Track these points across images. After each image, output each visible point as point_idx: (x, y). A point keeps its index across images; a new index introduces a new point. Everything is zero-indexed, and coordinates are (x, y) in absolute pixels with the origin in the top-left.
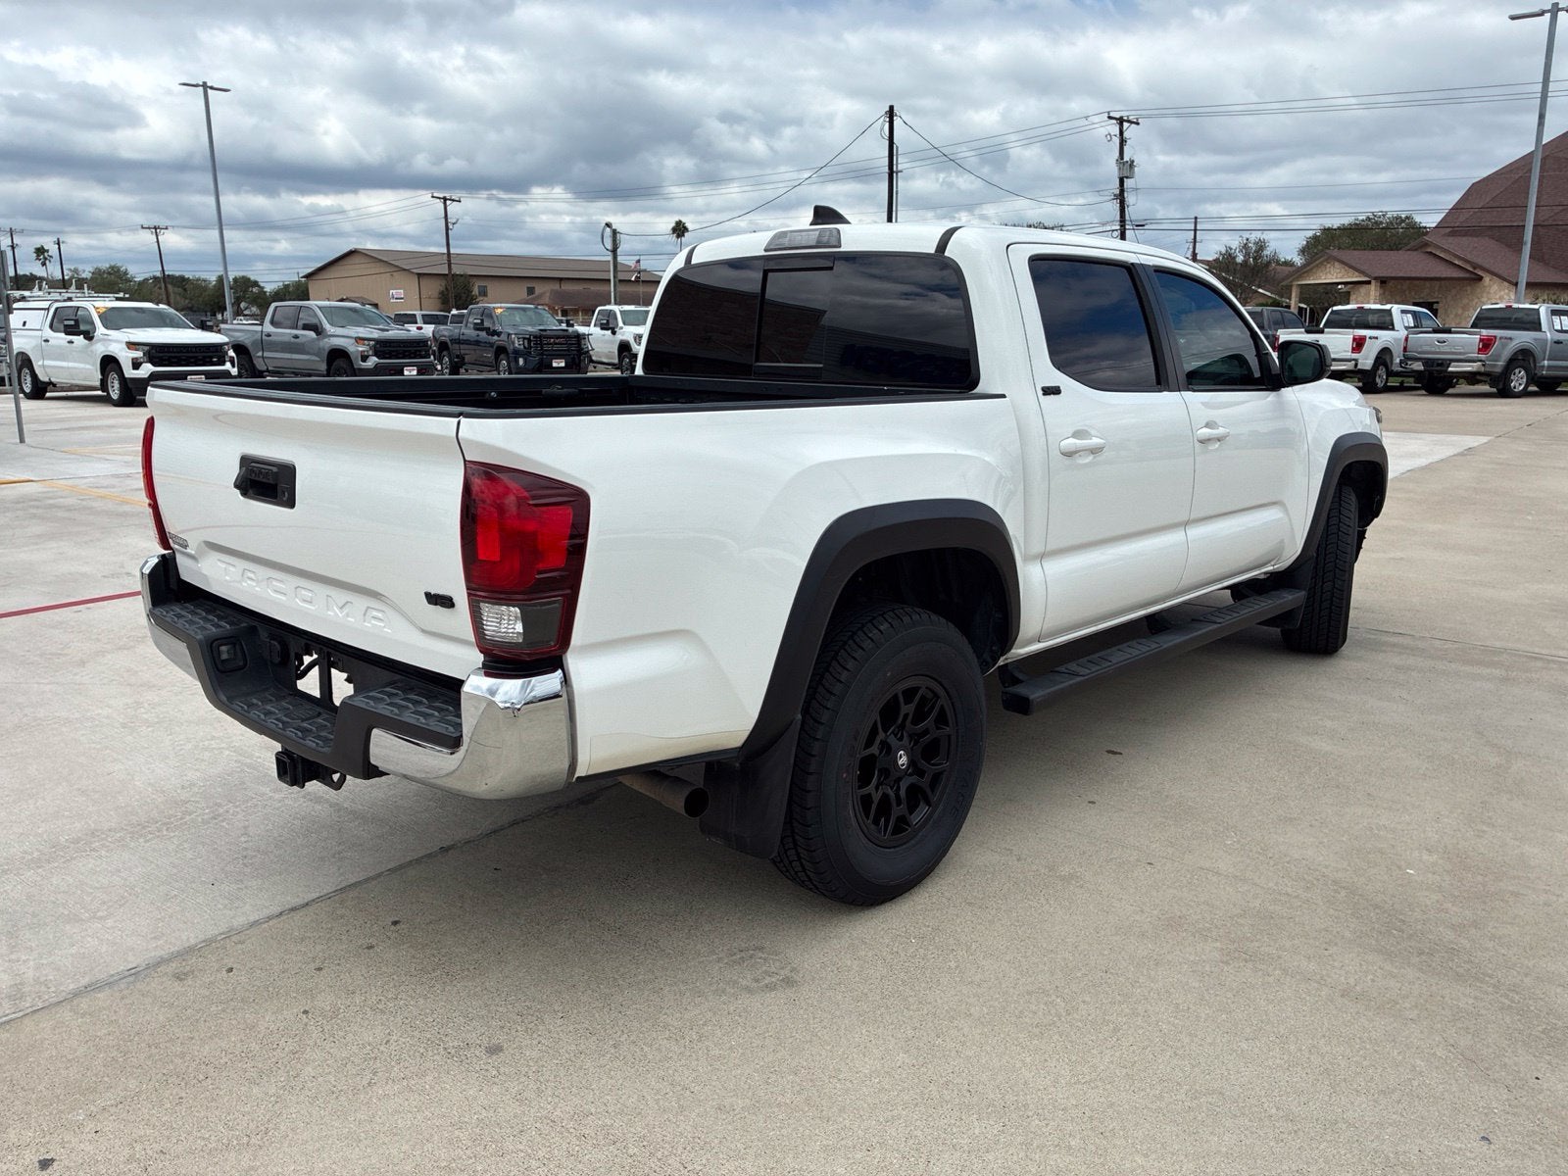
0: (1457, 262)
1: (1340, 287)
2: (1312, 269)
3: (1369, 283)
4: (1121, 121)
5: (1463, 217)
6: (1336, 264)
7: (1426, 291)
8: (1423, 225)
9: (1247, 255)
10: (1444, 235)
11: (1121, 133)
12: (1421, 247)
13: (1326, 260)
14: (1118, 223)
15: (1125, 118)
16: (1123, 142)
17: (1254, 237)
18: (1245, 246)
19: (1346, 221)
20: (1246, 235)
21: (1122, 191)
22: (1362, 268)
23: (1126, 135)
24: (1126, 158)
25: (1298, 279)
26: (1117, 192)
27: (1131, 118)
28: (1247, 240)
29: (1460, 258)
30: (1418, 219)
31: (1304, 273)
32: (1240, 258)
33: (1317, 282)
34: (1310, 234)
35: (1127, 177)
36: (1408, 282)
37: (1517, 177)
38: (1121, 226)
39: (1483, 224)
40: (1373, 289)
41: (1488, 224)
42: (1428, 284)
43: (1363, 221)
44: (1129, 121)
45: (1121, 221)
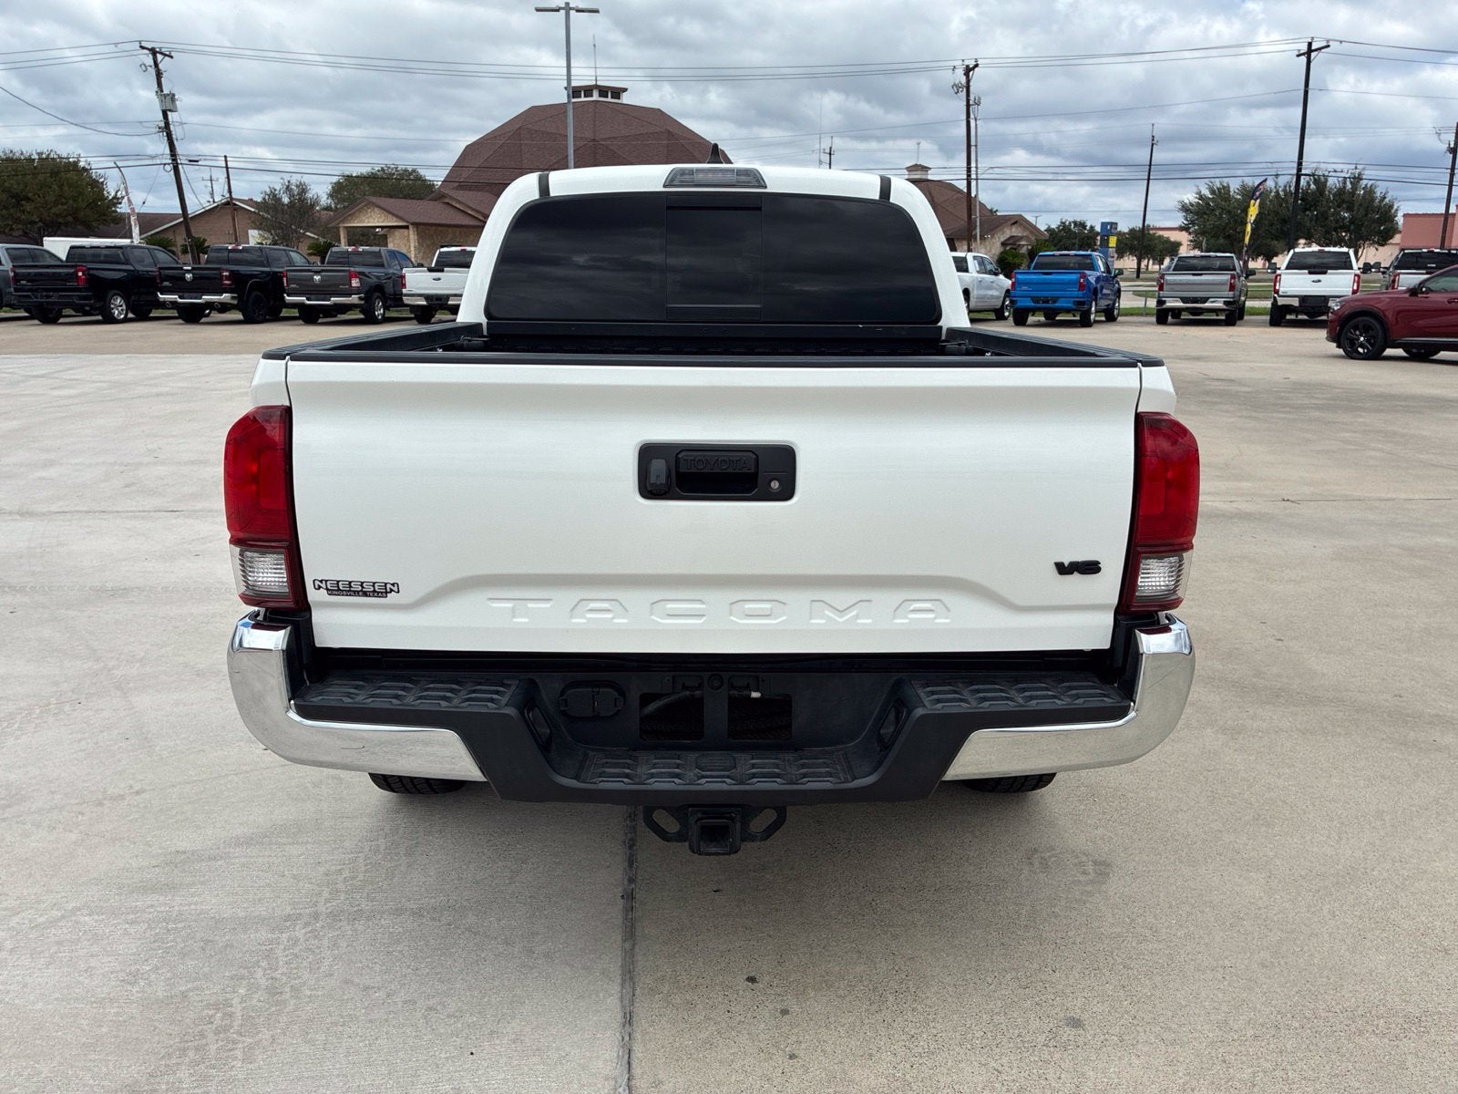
0: (470, 212)
1: (377, 230)
2: (354, 213)
3: (407, 227)
4: (154, 52)
5: (465, 174)
6: (376, 209)
7: (450, 236)
8: (427, 178)
9: (291, 196)
10: (454, 188)
11: (156, 64)
12: (440, 198)
13: (366, 205)
14: (169, 157)
15: (158, 50)
16: (159, 75)
17: (295, 179)
18: (288, 188)
19: (365, 170)
20: (287, 177)
21: (167, 124)
22: (400, 214)
23: (160, 66)
24: (166, 91)
25: (343, 221)
26: (162, 124)
27: (163, 50)
28: (289, 182)
29: (473, 209)
30: (422, 172)
31: (349, 215)
32: (286, 200)
33: (361, 225)
34: (335, 179)
35: (170, 111)
36: (434, 228)
37: (501, 142)
38: (173, 160)
39: (481, 181)
40: (412, 235)
41: (486, 181)
42: (450, 230)
43: (379, 171)
44: (162, 53)
45: (172, 155)
